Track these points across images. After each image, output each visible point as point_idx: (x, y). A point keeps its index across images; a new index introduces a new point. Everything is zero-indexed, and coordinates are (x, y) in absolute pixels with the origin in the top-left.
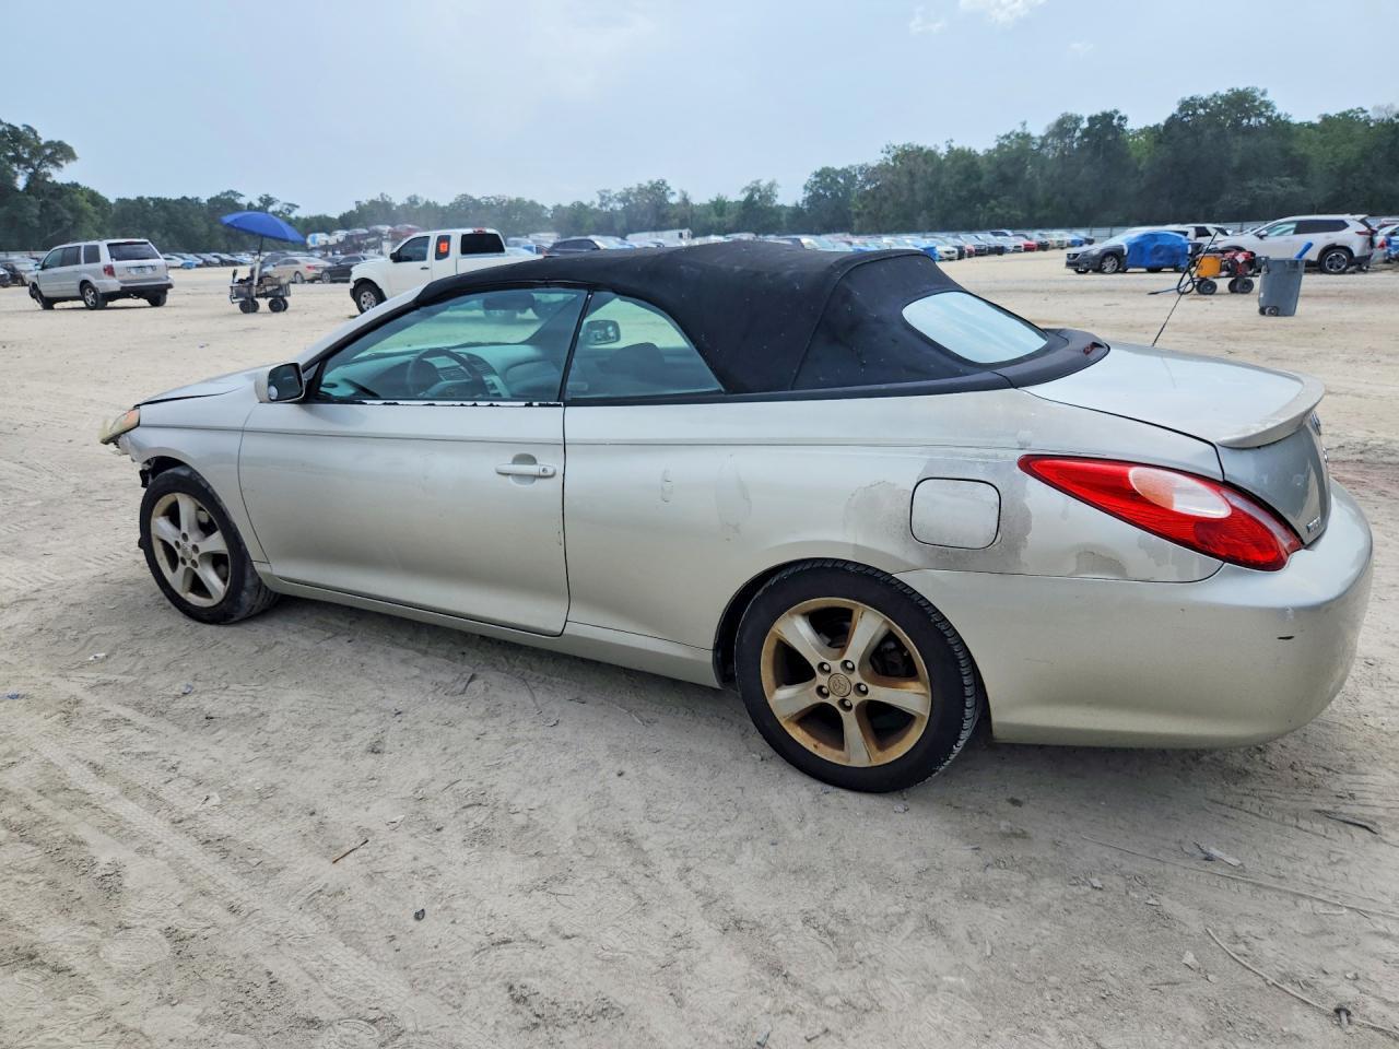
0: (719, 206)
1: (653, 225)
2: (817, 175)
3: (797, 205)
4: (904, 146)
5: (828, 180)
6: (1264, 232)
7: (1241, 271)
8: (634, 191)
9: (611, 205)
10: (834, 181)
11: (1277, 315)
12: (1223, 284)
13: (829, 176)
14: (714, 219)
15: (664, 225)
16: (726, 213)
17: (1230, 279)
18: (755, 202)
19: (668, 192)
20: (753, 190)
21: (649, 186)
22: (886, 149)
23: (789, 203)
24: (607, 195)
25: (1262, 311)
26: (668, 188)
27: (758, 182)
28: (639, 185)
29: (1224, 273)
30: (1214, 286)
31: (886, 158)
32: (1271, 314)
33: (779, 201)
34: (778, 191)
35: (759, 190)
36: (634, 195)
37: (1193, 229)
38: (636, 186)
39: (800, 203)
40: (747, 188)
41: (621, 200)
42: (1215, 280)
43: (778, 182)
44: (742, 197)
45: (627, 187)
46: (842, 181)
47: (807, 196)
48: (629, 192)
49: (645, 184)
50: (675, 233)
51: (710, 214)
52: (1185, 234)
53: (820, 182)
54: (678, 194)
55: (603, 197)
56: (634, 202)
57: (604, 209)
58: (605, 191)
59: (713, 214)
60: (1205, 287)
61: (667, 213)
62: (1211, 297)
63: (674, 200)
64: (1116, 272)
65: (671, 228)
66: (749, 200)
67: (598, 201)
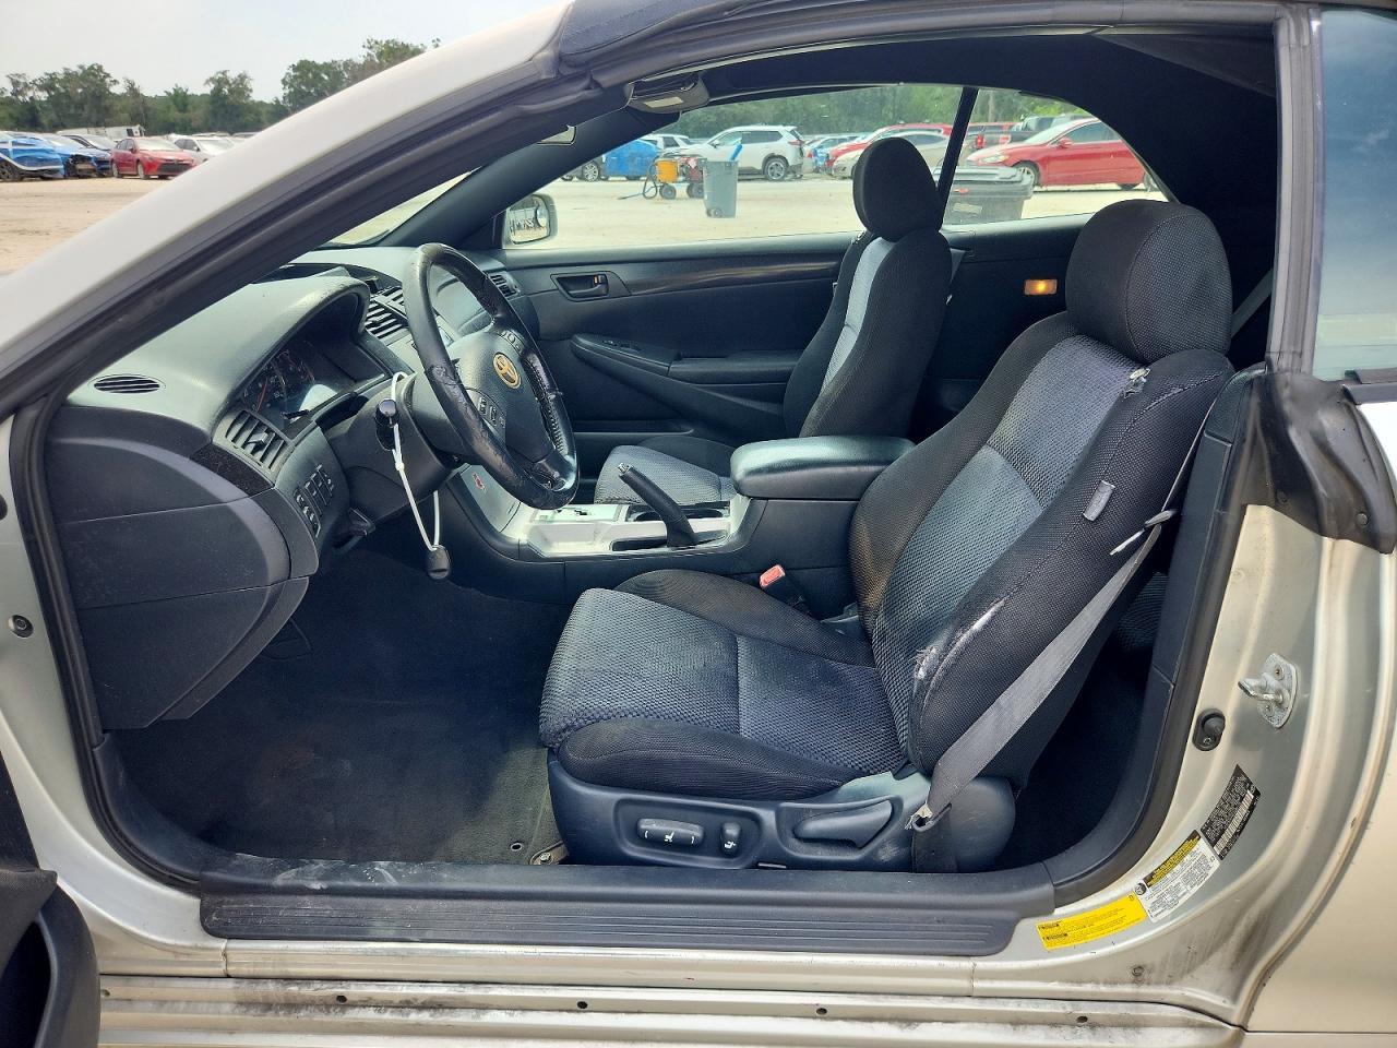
0: (180, 100)
1: (94, 119)
2: (295, 68)
3: (277, 101)
4: (388, 42)
5: (310, 75)
6: (717, 142)
7: (694, 177)
8: (60, 77)
9: (30, 94)
10: (317, 76)
11: (721, 217)
12: (681, 189)
13: (309, 71)
14: (175, 115)
15: (107, 120)
16: (189, 107)
17: (687, 184)
18: (226, 97)
19: (108, 80)
20: (220, 82)
21: (81, 71)
22: (367, 44)
23: (269, 100)
24: (22, 80)
25: (709, 213)
26: (108, 75)
27: (224, 73)
28: (65, 69)
29: (681, 178)
30: (673, 191)
31: (369, 55)
32: (716, 216)
33: (256, 96)
34: (251, 85)
35: (227, 82)
36: (60, 81)
37: (662, 139)
38: (61, 71)
39: (281, 99)
40: (212, 79)
41: (41, 88)
42: (674, 185)
43: (250, 74)
44: (208, 90)
45: (51, 72)
46: (326, 78)
47: (287, 91)
48: (53, 78)
49: (74, 68)
50: (123, 130)
51: (169, 108)
52: (655, 142)
53: (300, 77)
54: (122, 82)
55: (15, 84)
56: (63, 90)
57: (20, 98)
58: (20, 76)
59: (173, 107)
60: (667, 192)
61: (111, 105)
62: (672, 201)
63: (117, 90)
64: (599, 178)
65: (120, 124)
66: (217, 93)
67: (10, 88)
